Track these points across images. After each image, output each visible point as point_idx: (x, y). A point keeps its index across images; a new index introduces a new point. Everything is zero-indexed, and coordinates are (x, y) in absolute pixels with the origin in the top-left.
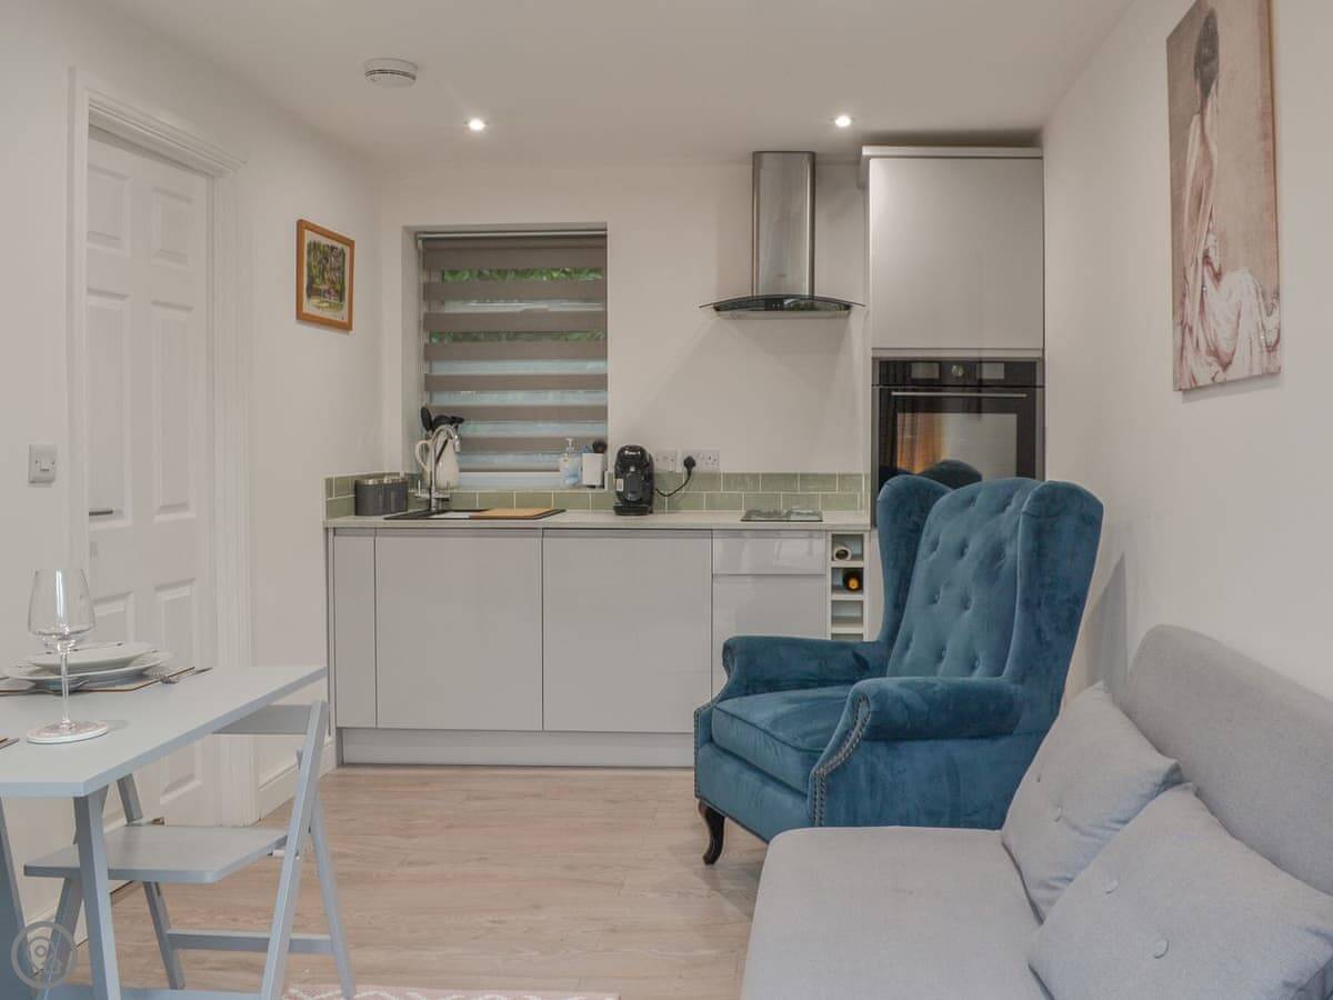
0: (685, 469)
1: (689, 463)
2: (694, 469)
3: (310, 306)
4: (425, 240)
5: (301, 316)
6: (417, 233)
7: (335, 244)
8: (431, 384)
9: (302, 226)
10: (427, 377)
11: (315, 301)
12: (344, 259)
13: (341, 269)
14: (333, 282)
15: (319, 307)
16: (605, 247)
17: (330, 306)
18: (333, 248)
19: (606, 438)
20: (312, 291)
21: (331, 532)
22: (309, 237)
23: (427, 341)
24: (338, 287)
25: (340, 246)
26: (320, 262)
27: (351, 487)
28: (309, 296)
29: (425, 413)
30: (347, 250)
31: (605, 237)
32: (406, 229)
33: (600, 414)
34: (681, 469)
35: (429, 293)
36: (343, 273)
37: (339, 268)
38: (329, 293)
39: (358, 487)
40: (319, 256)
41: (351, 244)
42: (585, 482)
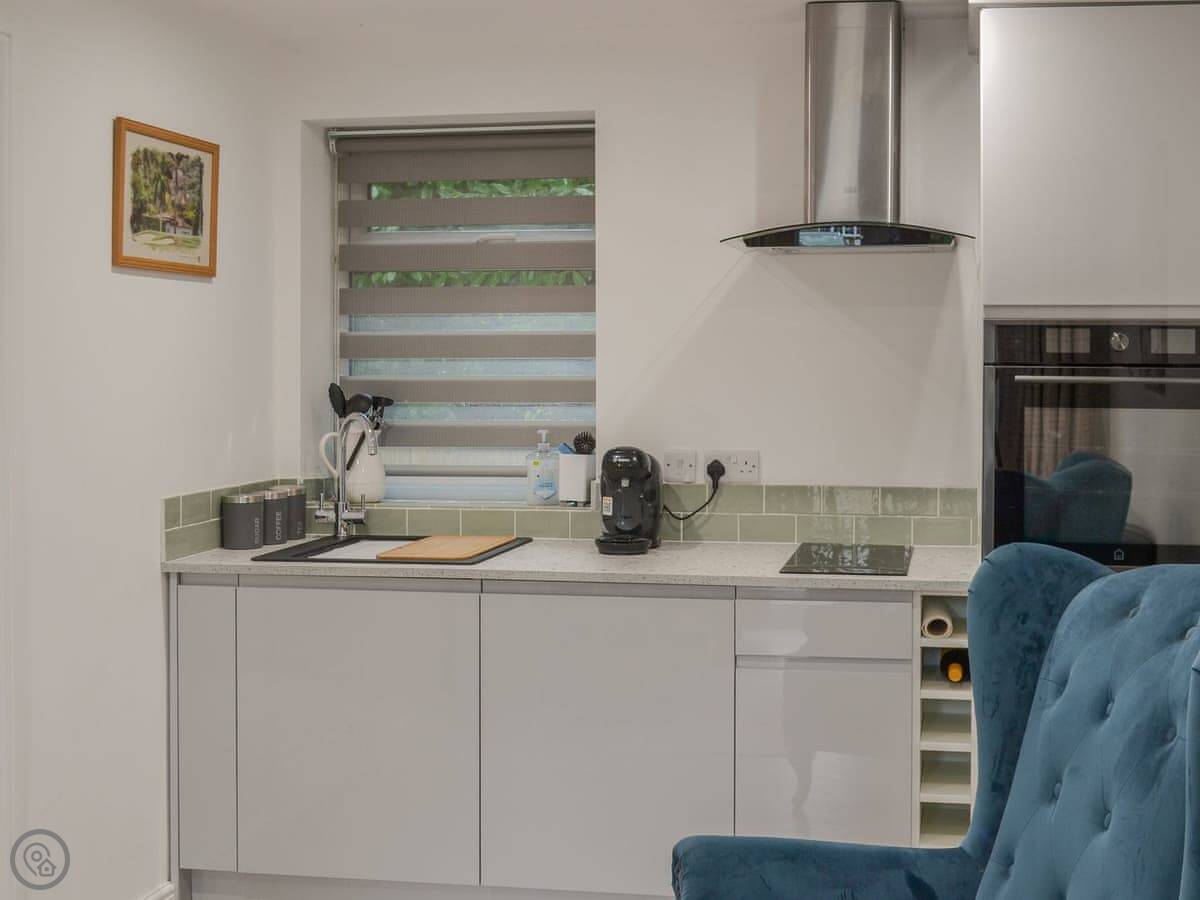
0: (710, 479)
1: (716, 470)
2: (722, 479)
3: (137, 245)
4: (339, 139)
5: (120, 261)
6: (328, 130)
7: (184, 151)
8: (350, 348)
9: (120, 127)
10: (344, 338)
11: (147, 236)
12: (201, 172)
13: (196, 187)
14: (181, 208)
15: (153, 246)
16: (592, 147)
17: (175, 244)
18: (180, 157)
19: (594, 429)
20: (139, 221)
21: (175, 579)
22: (134, 143)
23: (344, 285)
24: (191, 215)
25: (193, 154)
26: (157, 179)
27: (213, 507)
28: (135, 231)
29: (335, 393)
30: (206, 159)
31: (592, 132)
32: (310, 125)
33: (584, 392)
34: (703, 479)
35: (347, 216)
36: (200, 193)
37: (192, 186)
38: (175, 225)
39: (225, 508)
40: (154, 170)
41: (213, 150)
42: (562, 497)
